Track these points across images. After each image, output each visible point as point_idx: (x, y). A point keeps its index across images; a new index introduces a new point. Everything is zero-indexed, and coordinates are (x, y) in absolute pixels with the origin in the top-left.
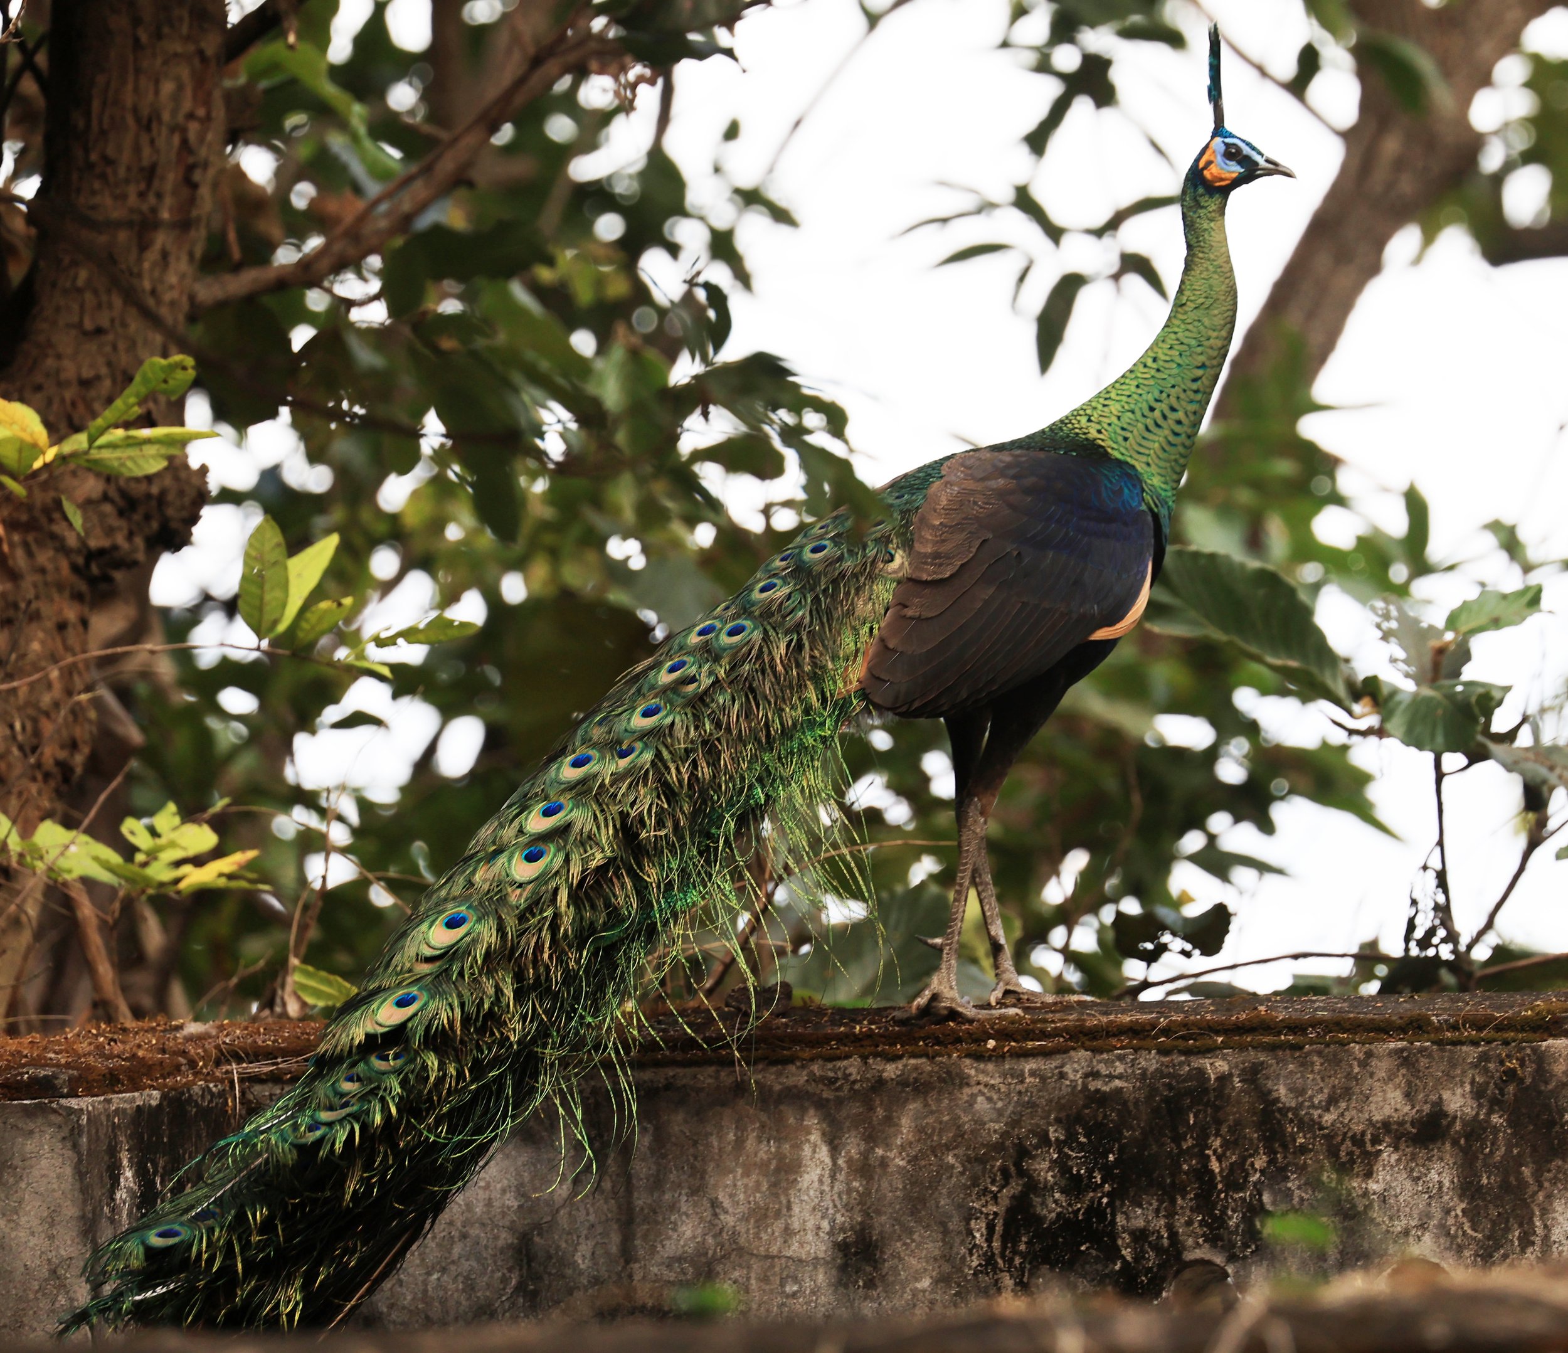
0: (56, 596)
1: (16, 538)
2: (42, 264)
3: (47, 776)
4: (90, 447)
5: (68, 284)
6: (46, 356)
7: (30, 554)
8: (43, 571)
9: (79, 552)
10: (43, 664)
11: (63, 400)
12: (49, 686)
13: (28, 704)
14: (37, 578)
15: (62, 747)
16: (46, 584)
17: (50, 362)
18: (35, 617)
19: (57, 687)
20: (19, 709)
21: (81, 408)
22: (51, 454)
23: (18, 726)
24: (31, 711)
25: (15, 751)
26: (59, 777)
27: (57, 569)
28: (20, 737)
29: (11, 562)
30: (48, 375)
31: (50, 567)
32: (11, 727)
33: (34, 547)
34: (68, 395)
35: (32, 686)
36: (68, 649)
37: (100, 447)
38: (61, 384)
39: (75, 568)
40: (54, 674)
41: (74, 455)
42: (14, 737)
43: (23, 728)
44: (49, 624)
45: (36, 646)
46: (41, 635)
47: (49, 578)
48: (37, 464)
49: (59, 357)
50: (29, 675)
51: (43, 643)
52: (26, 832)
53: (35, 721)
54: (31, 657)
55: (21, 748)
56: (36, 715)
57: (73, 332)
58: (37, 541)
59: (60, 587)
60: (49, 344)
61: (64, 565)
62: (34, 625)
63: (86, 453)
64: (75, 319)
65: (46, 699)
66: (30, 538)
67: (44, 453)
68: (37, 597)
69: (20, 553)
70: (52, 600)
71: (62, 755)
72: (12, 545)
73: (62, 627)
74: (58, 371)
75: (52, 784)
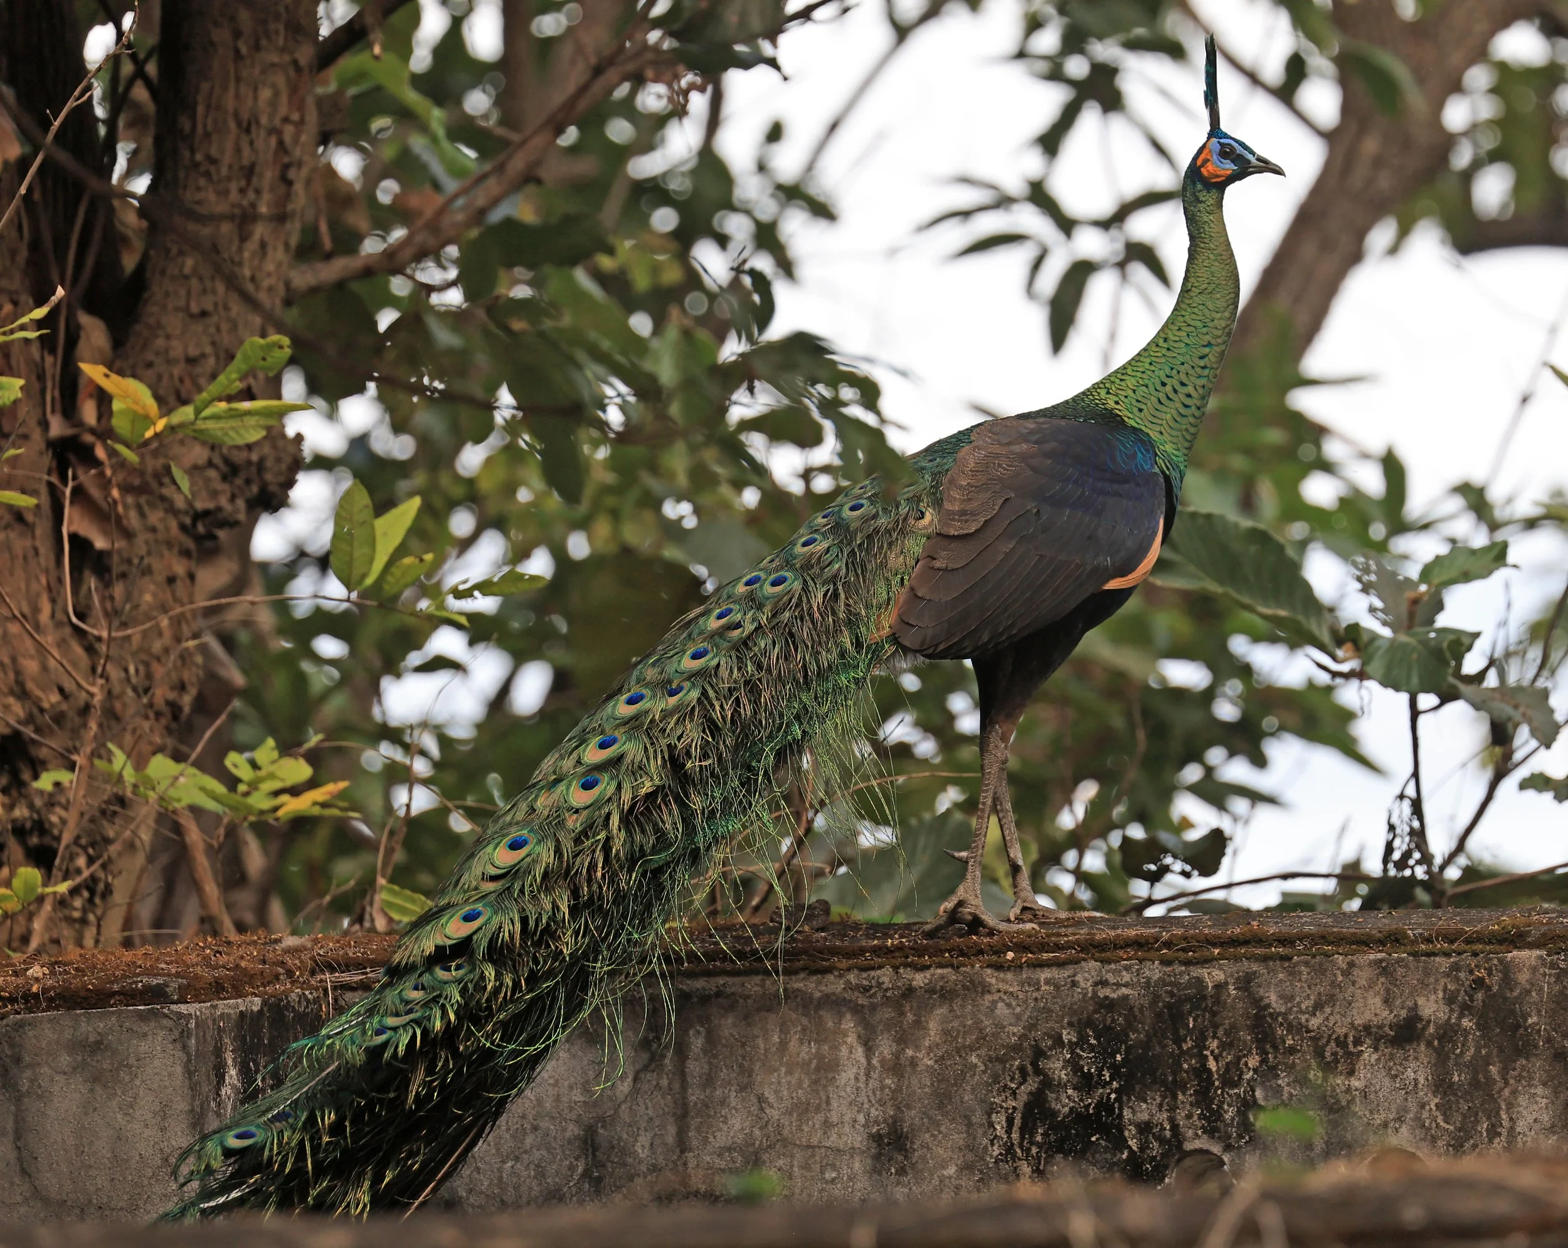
0: (166, 553)
1: (130, 500)
2: (152, 253)
3: (158, 715)
4: (196, 418)
5: (176, 272)
6: (157, 336)
7: (142, 515)
8: (153, 530)
9: (186, 513)
10: (154, 613)
11: (171, 376)
12: (160, 634)
13: (141, 650)
14: (149, 536)
15: (172, 688)
16: (157, 541)
17: (160, 342)
18: (147, 571)
19: (167, 634)
20: (134, 654)
21: (188, 382)
22: (161, 425)
23: (132, 669)
24: (144, 657)
25: (130, 692)
26: (169, 716)
27: (167, 529)
28: (134, 680)
29: (125, 522)
30: (157, 354)
31: (160, 526)
32: (126, 670)
33: (146, 509)
34: (176, 372)
35: (145, 634)
36: (176, 600)
37: (205, 418)
38: (169, 362)
39: (183, 528)
40: (165, 622)
41: (182, 425)
42: (128, 680)
43: (137, 671)
44: (160, 578)
45: (148, 598)
46: (152, 587)
47: (160, 536)
48: (149, 434)
49: (168, 337)
50: (143, 623)
51: (154, 595)
52: (140, 764)
53: (147, 665)
54: (144, 607)
55: (135, 689)
56: (148, 660)
57: (181, 315)
58: (149, 503)
59: (169, 544)
60: (159, 326)
61: (173, 524)
62: (147, 579)
63: (193, 423)
64: (182, 303)
65: (157, 646)
66: (143, 500)
67: (154, 424)
68: (149, 553)
69: (133, 515)
70: (162, 556)
71: (172, 696)
72: (125, 506)
73: (171, 580)
74: (167, 351)
75: (164, 721)
